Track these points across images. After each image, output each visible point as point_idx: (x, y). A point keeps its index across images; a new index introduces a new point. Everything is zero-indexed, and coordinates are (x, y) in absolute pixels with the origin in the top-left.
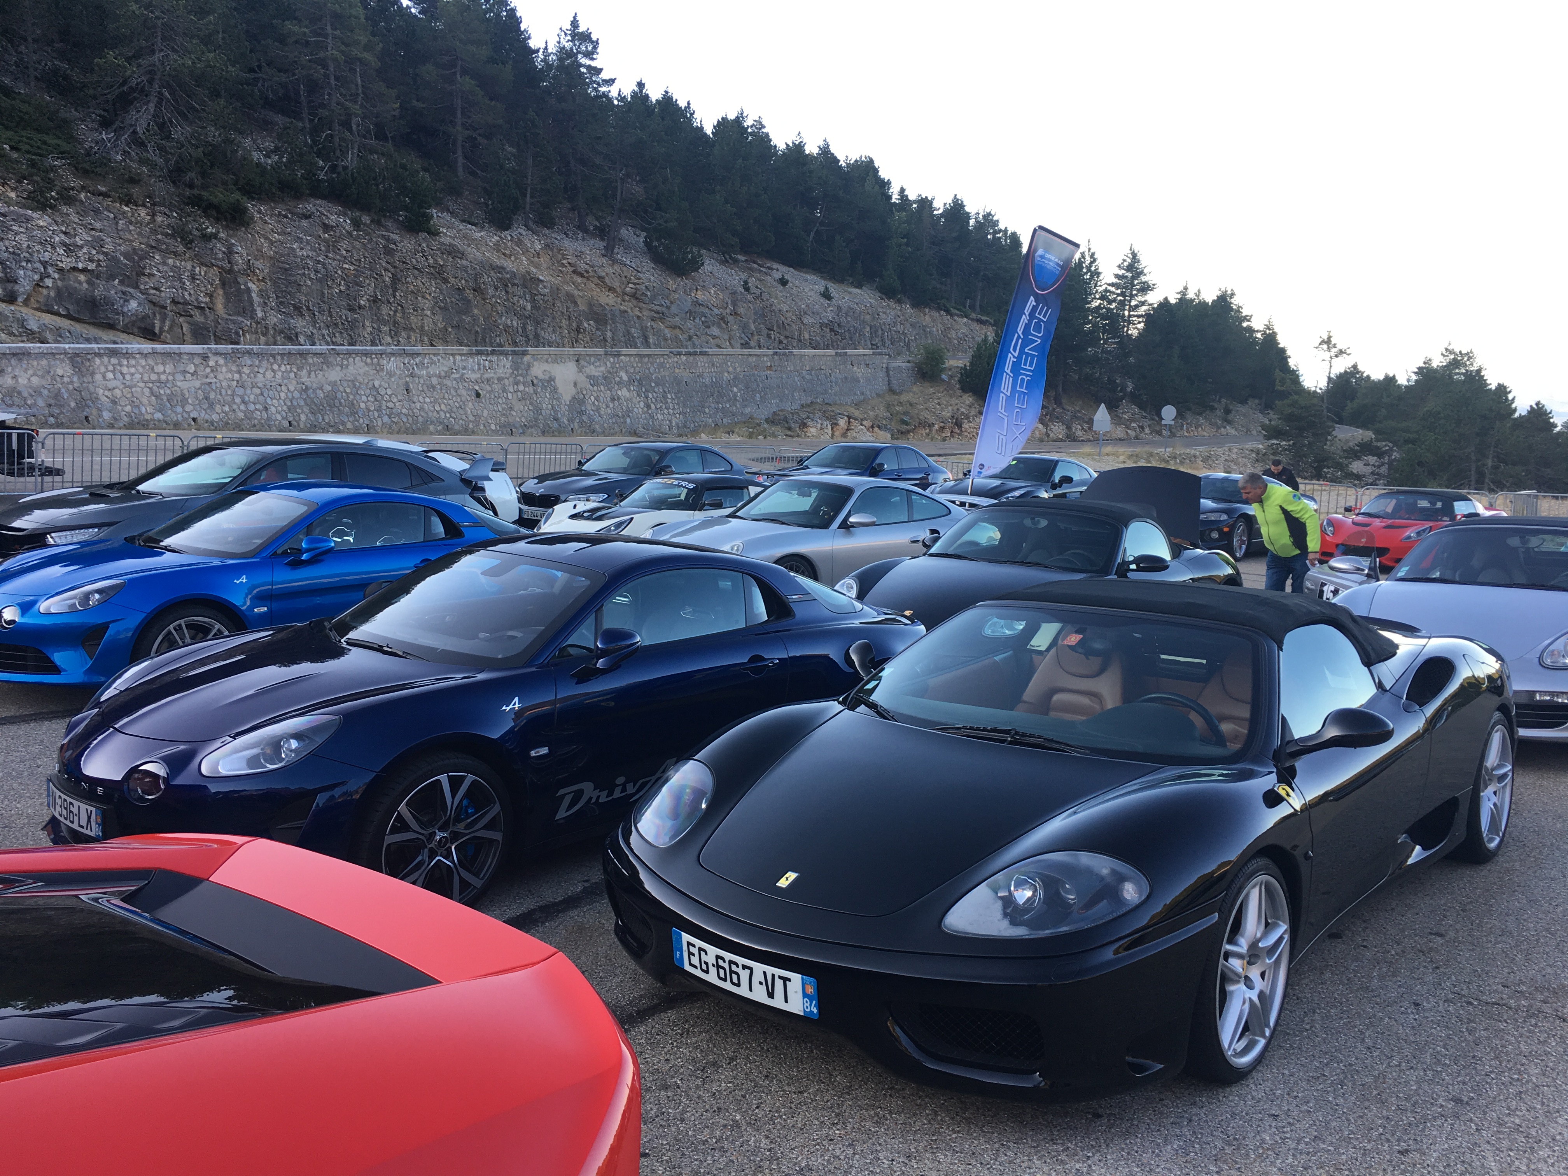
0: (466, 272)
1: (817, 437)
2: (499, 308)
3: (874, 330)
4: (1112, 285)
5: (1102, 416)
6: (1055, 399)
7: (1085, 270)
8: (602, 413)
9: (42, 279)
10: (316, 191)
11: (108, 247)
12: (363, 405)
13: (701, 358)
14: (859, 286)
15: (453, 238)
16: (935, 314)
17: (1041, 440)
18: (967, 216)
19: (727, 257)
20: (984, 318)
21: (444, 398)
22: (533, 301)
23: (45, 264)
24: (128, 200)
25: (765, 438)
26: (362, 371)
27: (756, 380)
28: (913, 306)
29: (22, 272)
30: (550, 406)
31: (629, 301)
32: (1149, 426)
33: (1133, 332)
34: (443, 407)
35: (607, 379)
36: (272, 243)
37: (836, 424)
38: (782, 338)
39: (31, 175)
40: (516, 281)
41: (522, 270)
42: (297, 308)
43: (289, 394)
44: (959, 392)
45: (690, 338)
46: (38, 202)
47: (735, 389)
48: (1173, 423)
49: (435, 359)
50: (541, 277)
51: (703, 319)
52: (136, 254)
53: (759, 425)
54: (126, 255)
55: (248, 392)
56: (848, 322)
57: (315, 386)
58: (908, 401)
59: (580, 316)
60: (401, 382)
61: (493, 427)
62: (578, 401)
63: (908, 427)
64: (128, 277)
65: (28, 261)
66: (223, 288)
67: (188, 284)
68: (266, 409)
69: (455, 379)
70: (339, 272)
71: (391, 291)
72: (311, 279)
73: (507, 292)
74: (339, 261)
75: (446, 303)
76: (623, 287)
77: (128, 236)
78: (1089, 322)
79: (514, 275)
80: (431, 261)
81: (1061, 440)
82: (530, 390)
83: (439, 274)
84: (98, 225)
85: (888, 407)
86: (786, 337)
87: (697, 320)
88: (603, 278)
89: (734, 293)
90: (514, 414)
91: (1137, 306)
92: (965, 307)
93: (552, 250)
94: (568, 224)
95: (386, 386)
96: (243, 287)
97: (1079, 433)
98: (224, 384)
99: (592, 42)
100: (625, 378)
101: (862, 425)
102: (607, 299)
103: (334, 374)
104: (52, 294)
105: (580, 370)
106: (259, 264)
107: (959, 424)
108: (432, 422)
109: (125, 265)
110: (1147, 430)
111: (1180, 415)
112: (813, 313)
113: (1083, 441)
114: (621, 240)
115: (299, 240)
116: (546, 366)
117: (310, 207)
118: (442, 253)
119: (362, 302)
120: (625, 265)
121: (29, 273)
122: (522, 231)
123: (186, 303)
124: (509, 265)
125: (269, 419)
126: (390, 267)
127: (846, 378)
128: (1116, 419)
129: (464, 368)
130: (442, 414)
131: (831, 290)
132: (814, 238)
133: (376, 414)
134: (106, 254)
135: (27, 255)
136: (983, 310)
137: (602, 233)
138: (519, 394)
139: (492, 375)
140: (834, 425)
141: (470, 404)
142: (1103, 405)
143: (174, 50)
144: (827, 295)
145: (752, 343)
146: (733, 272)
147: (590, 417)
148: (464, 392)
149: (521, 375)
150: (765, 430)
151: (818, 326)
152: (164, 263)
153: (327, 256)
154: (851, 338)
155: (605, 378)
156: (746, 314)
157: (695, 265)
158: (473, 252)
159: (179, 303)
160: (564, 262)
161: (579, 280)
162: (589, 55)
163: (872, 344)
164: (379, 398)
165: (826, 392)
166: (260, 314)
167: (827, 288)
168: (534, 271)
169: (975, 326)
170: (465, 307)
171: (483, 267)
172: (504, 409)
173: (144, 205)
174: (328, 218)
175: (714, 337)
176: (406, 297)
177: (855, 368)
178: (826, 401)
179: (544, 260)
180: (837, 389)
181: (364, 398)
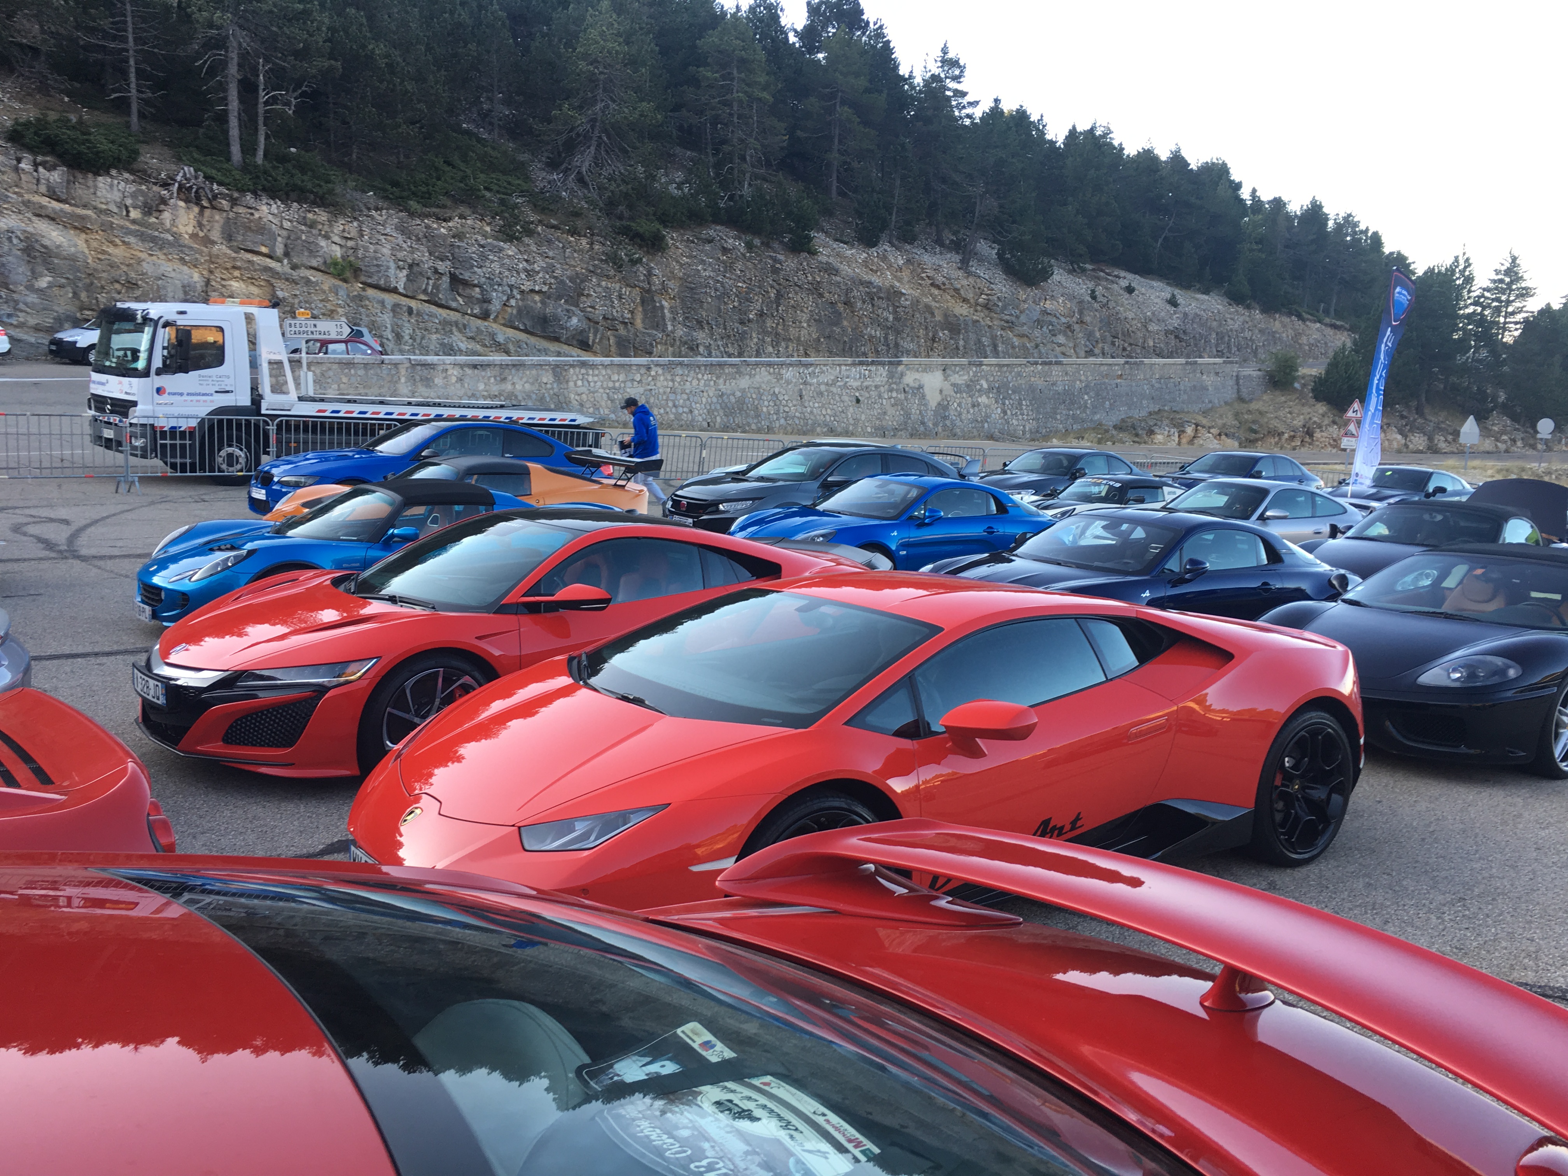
0: (839, 287)
1: (1164, 444)
2: (866, 320)
3: (1220, 337)
4: (1488, 290)
5: (1470, 428)
6: (1417, 409)
7: (1458, 275)
8: (963, 418)
9: (508, 300)
10: (717, 219)
11: (558, 272)
12: (765, 409)
13: (1055, 367)
14: (1206, 292)
15: (828, 256)
16: (1286, 320)
17: (1399, 451)
18: (1325, 218)
19: (1076, 266)
20: (1338, 323)
21: (830, 403)
22: (895, 312)
23: (511, 287)
24: (573, 232)
25: (1114, 444)
26: (766, 379)
27: (1106, 388)
28: (1264, 311)
29: (494, 294)
30: (918, 412)
31: (982, 311)
32: (1522, 439)
33: (1508, 339)
34: (829, 411)
35: (970, 387)
36: (681, 265)
37: (1183, 432)
38: (1126, 345)
39: (502, 211)
40: (882, 295)
41: (887, 284)
42: (699, 322)
43: (709, 400)
44: (1312, 401)
45: (1037, 346)
46: (507, 235)
47: (1086, 397)
48: (1549, 437)
49: (824, 368)
50: (903, 291)
51: (1050, 327)
52: (579, 278)
53: (1107, 431)
54: (571, 279)
55: (678, 397)
56: (1194, 329)
57: (729, 392)
58: (1257, 410)
59: (936, 326)
60: (796, 389)
61: (869, 430)
62: (943, 407)
63: (1257, 436)
64: (571, 297)
65: (500, 285)
66: (643, 306)
67: (616, 302)
68: (691, 412)
69: (840, 386)
70: (734, 290)
71: (774, 306)
72: (711, 297)
73: (873, 305)
74: (735, 280)
75: (820, 316)
76: (976, 298)
77: (573, 263)
78: (1460, 329)
79: (880, 289)
80: (810, 278)
81: (1421, 452)
82: (902, 396)
83: (816, 289)
84: (551, 254)
85: (1236, 415)
86: (1131, 344)
87: (1045, 329)
88: (959, 290)
89: (1081, 302)
90: (887, 418)
91: (1513, 313)
92: (1318, 311)
93: (913, 264)
94: (926, 239)
95: (784, 392)
96: (658, 304)
97: (1442, 445)
98: (661, 390)
99: (960, 67)
100: (985, 386)
101: (1209, 432)
102: (961, 310)
103: (744, 382)
104: (515, 312)
105: (946, 378)
106: (670, 284)
107: (1310, 433)
108: (819, 425)
109: (570, 287)
110: (1519, 444)
111: (1558, 428)
112: (1158, 320)
113: (1445, 453)
114: (976, 254)
115: (703, 262)
116: (917, 376)
117: (711, 232)
118: (820, 271)
119: (751, 316)
120: (979, 277)
121: (500, 295)
122: (886, 247)
123: (614, 319)
124: (876, 279)
125: (693, 420)
126: (775, 284)
127: (1195, 386)
128: (1485, 431)
129: (847, 377)
130: (828, 417)
131: (1178, 297)
132: (1161, 244)
133: (775, 417)
134: (555, 278)
135: (498, 280)
136: (1339, 315)
137: (957, 246)
138: (892, 400)
139: (870, 383)
140: (1181, 432)
141: (851, 409)
142: (1472, 417)
143: (614, 101)
144: (1173, 302)
145: (1096, 351)
146: (1081, 281)
147: (952, 421)
148: (846, 398)
149: (895, 383)
150: (1113, 436)
151: (1163, 333)
152: (599, 285)
153: (724, 276)
154: (1196, 345)
155: (968, 386)
156: (1092, 323)
157: (1045, 274)
158: (844, 268)
159: (608, 319)
160: (924, 275)
161: (936, 292)
162: (957, 79)
163: (1218, 351)
164: (778, 403)
165: (1174, 400)
166: (670, 328)
167: (1173, 296)
168: (898, 284)
169: (1329, 331)
170: (836, 319)
171: (854, 282)
172: (879, 414)
173: (585, 236)
174: (726, 242)
175: (1060, 345)
176: (787, 311)
177: (1204, 377)
178: (1174, 409)
179: (906, 275)
180: (1185, 397)
181: (766, 403)
